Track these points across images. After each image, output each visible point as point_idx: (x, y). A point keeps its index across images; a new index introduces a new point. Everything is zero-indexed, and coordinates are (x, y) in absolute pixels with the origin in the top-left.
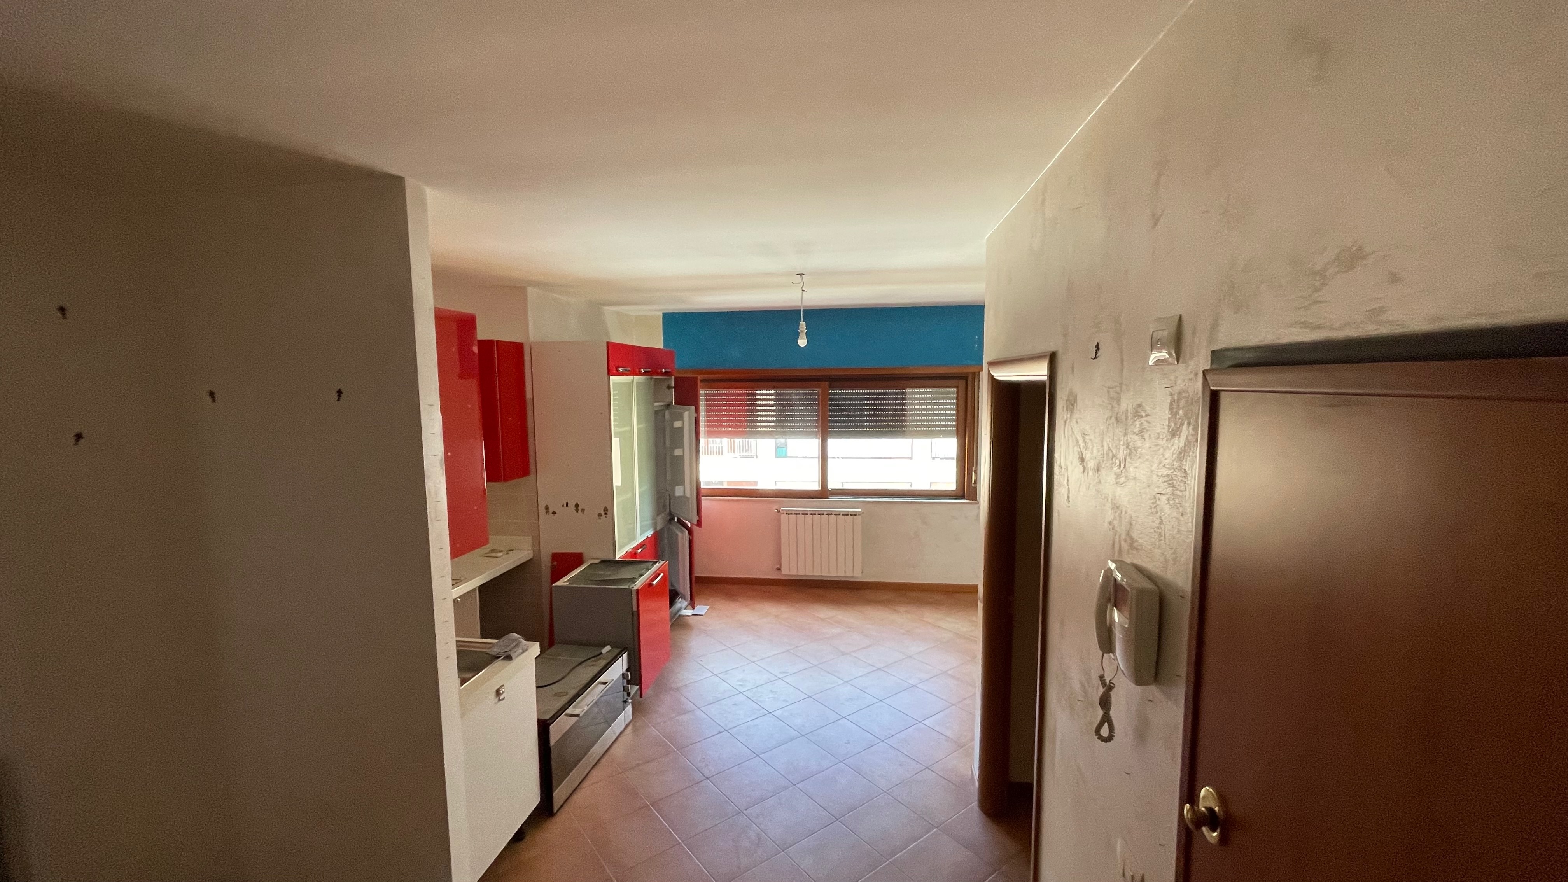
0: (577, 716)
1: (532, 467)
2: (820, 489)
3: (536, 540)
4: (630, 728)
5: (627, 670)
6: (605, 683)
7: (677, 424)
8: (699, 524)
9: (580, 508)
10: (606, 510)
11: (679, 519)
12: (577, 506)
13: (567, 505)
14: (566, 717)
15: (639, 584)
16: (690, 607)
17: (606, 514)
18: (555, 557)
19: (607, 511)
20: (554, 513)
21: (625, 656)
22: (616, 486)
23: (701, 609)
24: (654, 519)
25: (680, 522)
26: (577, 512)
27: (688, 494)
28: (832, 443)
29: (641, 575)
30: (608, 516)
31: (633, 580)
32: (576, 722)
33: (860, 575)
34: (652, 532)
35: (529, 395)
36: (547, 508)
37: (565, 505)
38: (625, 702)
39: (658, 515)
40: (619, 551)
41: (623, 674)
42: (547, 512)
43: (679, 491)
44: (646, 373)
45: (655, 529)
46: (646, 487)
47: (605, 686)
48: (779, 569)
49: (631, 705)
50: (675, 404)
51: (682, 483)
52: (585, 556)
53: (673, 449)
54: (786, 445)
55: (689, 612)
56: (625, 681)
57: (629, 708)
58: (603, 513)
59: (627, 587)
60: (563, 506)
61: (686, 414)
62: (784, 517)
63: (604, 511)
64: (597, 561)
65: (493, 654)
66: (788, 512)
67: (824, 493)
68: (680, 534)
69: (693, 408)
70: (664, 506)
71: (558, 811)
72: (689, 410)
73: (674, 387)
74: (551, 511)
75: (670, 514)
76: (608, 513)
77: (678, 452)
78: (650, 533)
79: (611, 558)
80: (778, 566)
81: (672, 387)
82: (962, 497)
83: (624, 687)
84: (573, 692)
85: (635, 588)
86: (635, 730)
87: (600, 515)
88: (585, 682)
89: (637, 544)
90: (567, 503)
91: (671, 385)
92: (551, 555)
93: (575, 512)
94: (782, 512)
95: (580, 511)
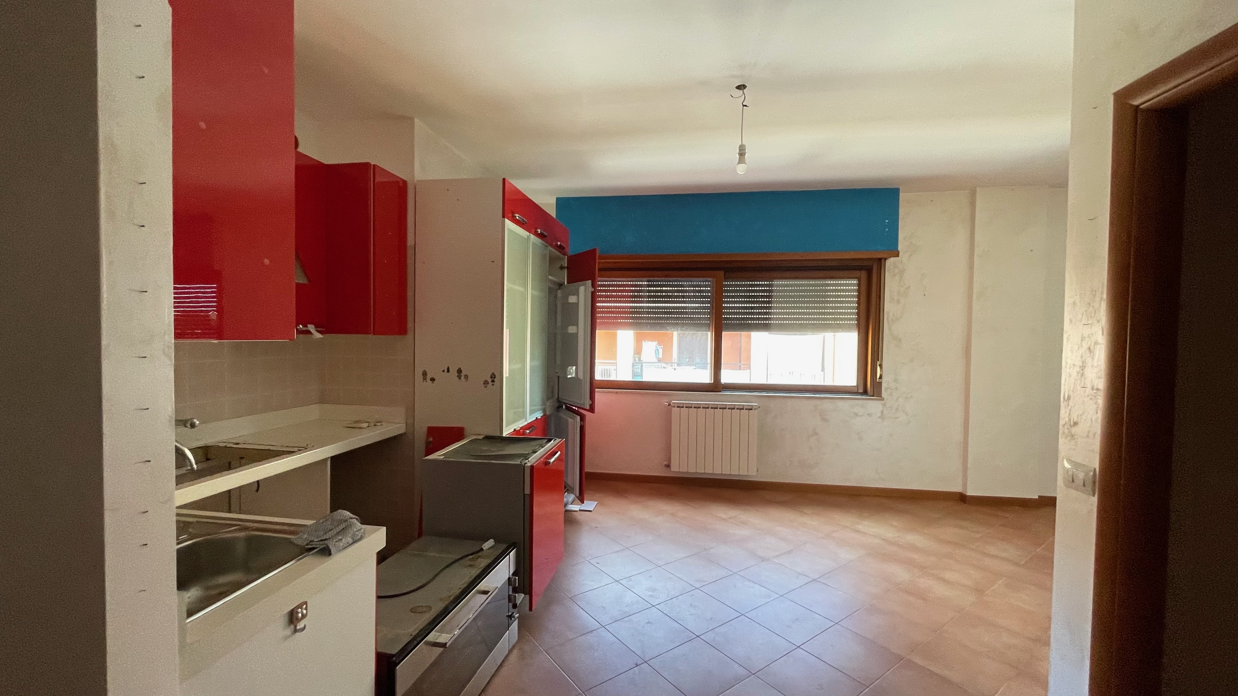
0: (443, 645)
1: (410, 325)
2: (712, 382)
3: (411, 412)
4: (515, 652)
5: (514, 574)
6: (485, 592)
7: (572, 299)
8: (592, 409)
9: (463, 374)
10: (493, 376)
11: (566, 406)
12: (459, 371)
13: (448, 371)
14: (424, 646)
15: (533, 460)
16: (578, 501)
17: (493, 381)
18: (431, 431)
19: (495, 378)
20: (433, 380)
21: (512, 554)
23: (589, 505)
24: (544, 404)
25: (569, 409)
26: (460, 378)
27: (581, 376)
29: (535, 452)
30: (495, 383)
31: (526, 457)
32: (441, 654)
33: (754, 473)
34: (542, 415)
35: (410, 241)
36: (425, 374)
37: (446, 370)
38: (510, 617)
39: (548, 399)
40: (506, 426)
41: (509, 578)
42: (425, 379)
43: (570, 372)
44: (541, 236)
45: (544, 411)
46: (537, 363)
47: (485, 596)
48: (668, 466)
49: (517, 619)
50: (568, 283)
51: (575, 363)
52: (467, 431)
53: (565, 327)
55: (575, 507)
56: (511, 588)
57: (515, 625)
58: (490, 380)
59: (518, 463)
60: (443, 371)
61: (582, 289)
62: (675, 410)
63: (491, 377)
64: (481, 437)
66: (679, 405)
67: (716, 387)
68: (570, 420)
69: (590, 282)
72: (585, 285)
73: (567, 268)
74: (429, 377)
75: (558, 400)
76: (495, 380)
77: (572, 329)
78: (539, 415)
79: (498, 434)
80: (666, 463)
81: (565, 268)
82: (865, 392)
83: (509, 596)
84: (439, 607)
85: (529, 464)
86: (522, 657)
87: (486, 383)
88: (457, 592)
89: (526, 423)
90: (448, 368)
91: (563, 265)
92: (427, 428)
93: (457, 378)
94: (673, 405)
95: (463, 378)
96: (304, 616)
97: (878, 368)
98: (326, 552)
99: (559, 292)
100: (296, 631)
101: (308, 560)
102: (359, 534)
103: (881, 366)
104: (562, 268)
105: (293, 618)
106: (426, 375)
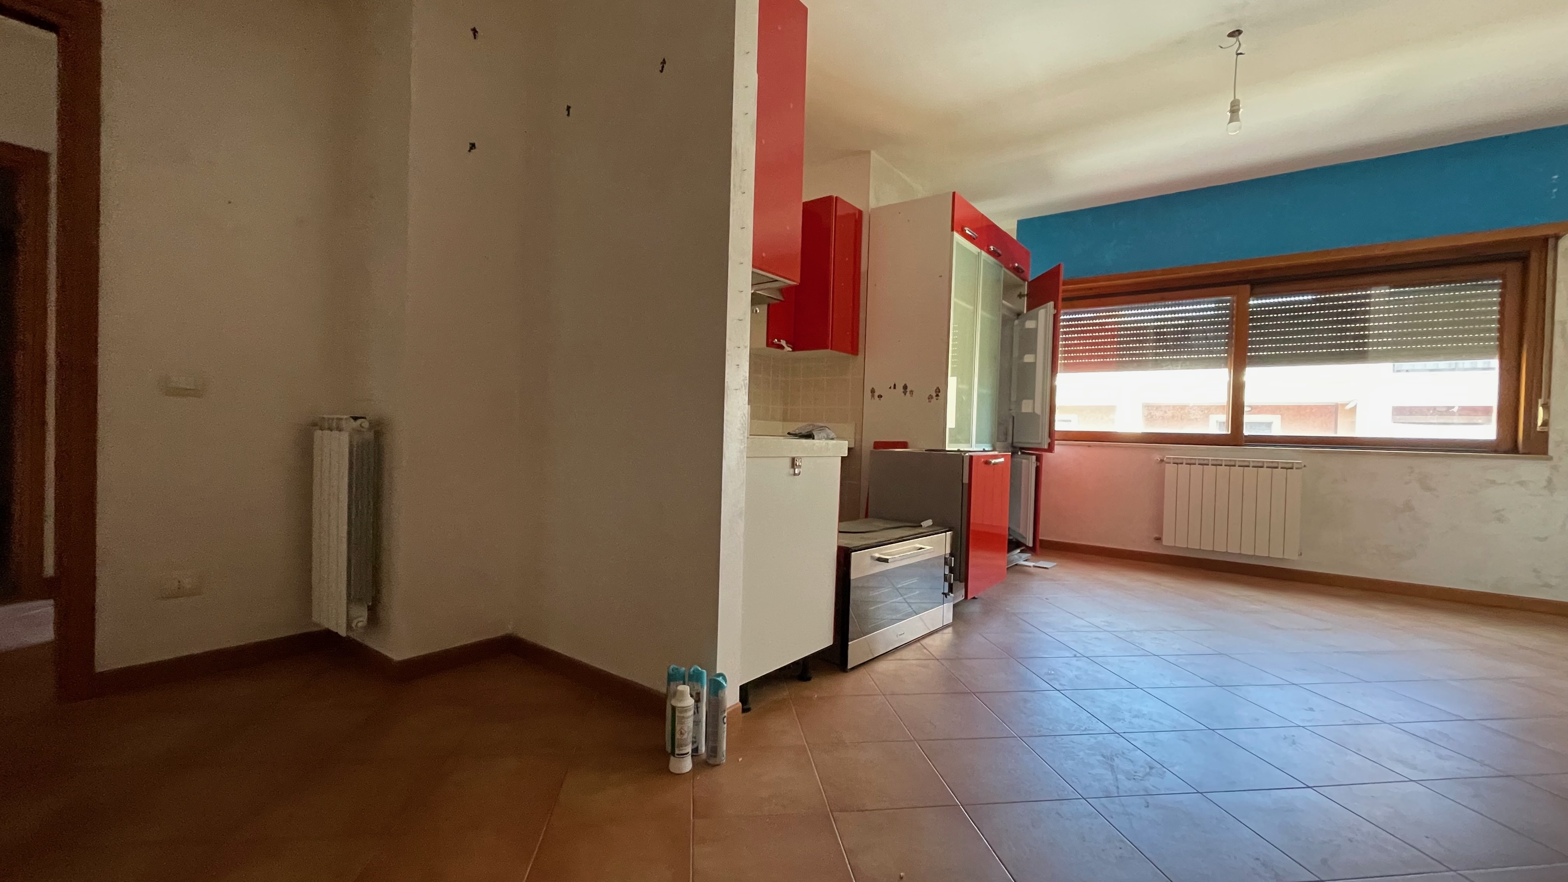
0: (887, 561)
1: (861, 346)
2: (1229, 432)
3: (859, 430)
4: (950, 631)
5: (951, 555)
8: (1050, 445)
9: (908, 390)
10: (938, 391)
11: (1023, 451)
12: (905, 387)
13: (895, 388)
14: (869, 557)
15: (972, 454)
16: (1031, 559)
17: (937, 395)
18: (876, 446)
20: (880, 396)
21: (948, 536)
23: (1046, 564)
25: (1025, 453)
26: (905, 394)
27: (1038, 411)
28: (1252, 375)
30: (939, 398)
33: (1295, 557)
35: (863, 266)
36: (873, 391)
37: (892, 387)
38: (946, 594)
41: (946, 557)
42: (873, 396)
43: (1026, 407)
44: (993, 254)
46: (986, 391)
48: (1159, 539)
49: (952, 605)
50: (1029, 308)
51: (1032, 397)
52: (911, 445)
53: (1021, 356)
55: (1029, 563)
56: (947, 568)
57: (950, 607)
58: (934, 395)
60: (890, 388)
61: (1043, 312)
62: (1170, 469)
63: (936, 392)
66: (1176, 462)
67: (1235, 439)
69: (1052, 304)
70: (1006, 434)
71: (853, 669)
72: (1045, 308)
73: (1027, 295)
74: (876, 394)
76: (940, 394)
77: (1028, 358)
78: (987, 448)
80: (1157, 536)
81: (1024, 296)
82: (1514, 449)
83: (945, 574)
84: (883, 539)
85: (968, 454)
86: (955, 640)
87: (931, 397)
90: (895, 385)
91: (1023, 293)
92: (873, 443)
93: (903, 394)
94: (1168, 461)
95: (908, 393)
96: (799, 465)
97: (1541, 410)
99: (1016, 322)
100: (795, 474)
102: (831, 437)
103: (1546, 406)
104: (1021, 296)
105: (793, 463)
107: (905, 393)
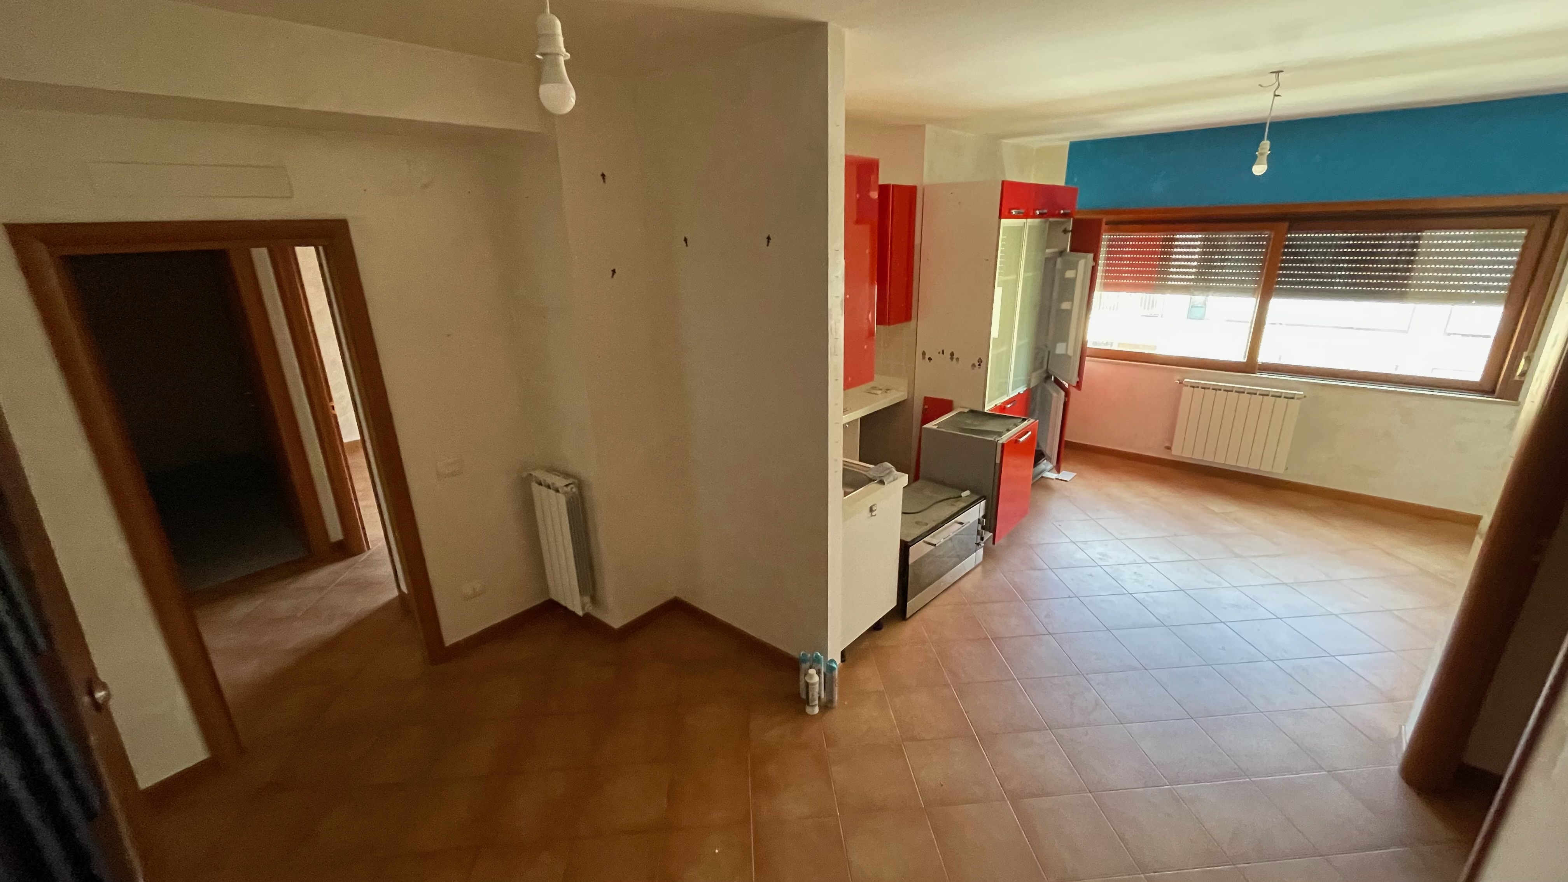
0: (935, 545)
1: (914, 313)
2: (1245, 361)
3: (912, 383)
4: (980, 568)
5: (984, 517)
6: (961, 523)
7: (1069, 274)
8: (1079, 386)
9: (955, 357)
10: (980, 361)
11: (1055, 378)
12: (952, 354)
13: (943, 353)
14: (923, 543)
15: (1004, 438)
16: (1055, 470)
17: (979, 365)
18: (927, 400)
19: (981, 363)
20: (930, 359)
21: (983, 503)
22: (994, 338)
23: (1066, 475)
24: (1029, 375)
25: (1058, 382)
27: (1070, 353)
28: (1277, 304)
29: (1008, 430)
30: (981, 367)
31: (1000, 434)
32: (931, 551)
33: (1282, 471)
34: (1025, 389)
37: (941, 352)
38: (978, 544)
39: (1034, 370)
40: (988, 403)
41: (979, 519)
42: (924, 358)
43: (1060, 349)
44: (1041, 216)
45: (1028, 385)
46: (1025, 341)
47: (961, 526)
48: (1169, 448)
49: (983, 548)
50: (1072, 250)
51: (1065, 339)
52: (955, 404)
53: (1061, 300)
54: (1205, 304)
55: (1053, 475)
56: (980, 526)
57: (981, 551)
58: (977, 364)
59: (992, 439)
60: (939, 353)
61: (1082, 262)
63: (978, 362)
64: (966, 410)
65: (870, 477)
66: (1194, 385)
67: (1250, 366)
68: (1055, 395)
69: (1091, 256)
70: (1042, 363)
71: (911, 617)
72: (1086, 258)
73: (1072, 231)
74: (927, 357)
75: (1047, 371)
77: (1065, 306)
78: (1022, 390)
79: (981, 410)
80: (1167, 445)
81: (1069, 231)
82: (1491, 392)
83: (978, 531)
84: (932, 524)
85: (1001, 442)
86: (984, 571)
87: (974, 365)
88: (943, 518)
89: (1007, 398)
90: (943, 351)
91: (1068, 229)
92: (923, 398)
93: (950, 360)
94: (1186, 384)
95: (954, 360)
96: (875, 510)
97: (1523, 362)
98: (882, 482)
100: (872, 516)
101: (873, 486)
102: (896, 476)
103: (1529, 360)
104: (1065, 231)
105: (871, 510)
106: (925, 355)
107: (952, 359)
